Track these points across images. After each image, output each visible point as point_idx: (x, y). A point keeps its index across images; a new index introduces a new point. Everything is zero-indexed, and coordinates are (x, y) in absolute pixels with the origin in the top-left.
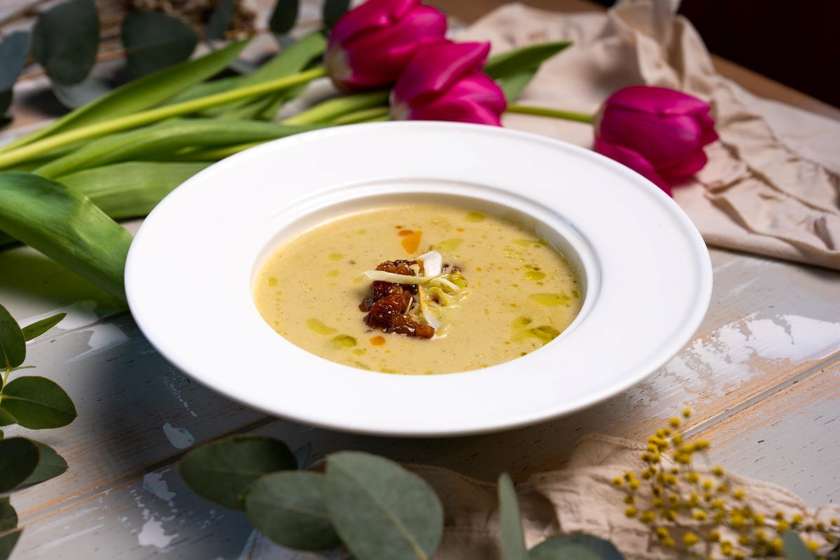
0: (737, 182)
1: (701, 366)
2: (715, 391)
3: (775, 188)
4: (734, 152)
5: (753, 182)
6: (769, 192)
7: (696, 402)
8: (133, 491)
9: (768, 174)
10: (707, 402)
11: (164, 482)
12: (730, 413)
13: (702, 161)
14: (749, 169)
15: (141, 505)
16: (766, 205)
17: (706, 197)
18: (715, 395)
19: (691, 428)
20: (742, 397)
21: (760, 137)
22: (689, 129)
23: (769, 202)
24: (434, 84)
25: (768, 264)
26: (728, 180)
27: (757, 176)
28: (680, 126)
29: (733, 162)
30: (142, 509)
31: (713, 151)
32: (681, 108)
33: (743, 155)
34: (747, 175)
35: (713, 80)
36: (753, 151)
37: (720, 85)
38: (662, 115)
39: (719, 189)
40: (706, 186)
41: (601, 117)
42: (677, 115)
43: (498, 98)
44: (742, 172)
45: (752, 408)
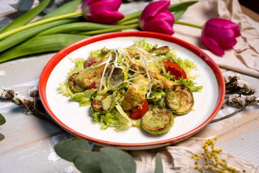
0: (245, 50)
1: (227, 112)
2: (230, 121)
3: (257, 53)
4: (245, 40)
5: (250, 50)
6: (255, 54)
7: (224, 124)
8: (48, 142)
9: (255, 48)
10: (227, 124)
11: (58, 139)
12: (234, 129)
13: (235, 42)
14: (249, 46)
15: (50, 147)
16: (254, 58)
17: (235, 54)
18: (230, 122)
19: (221, 133)
20: (239, 123)
21: (254, 35)
22: (231, 33)
23: (254, 57)
24: (152, 14)
25: (252, 78)
26: (242, 50)
27: (252, 48)
28: (228, 33)
29: (245, 43)
30: (50, 148)
31: (239, 39)
32: (229, 26)
33: (248, 41)
34: (249, 47)
35: (241, 15)
36: (251, 40)
37: (243, 17)
38: (223, 29)
39: (239, 52)
40: (235, 50)
41: (204, 27)
42: (228, 29)
43: (172, 19)
44: (247, 47)
45: (241, 127)
